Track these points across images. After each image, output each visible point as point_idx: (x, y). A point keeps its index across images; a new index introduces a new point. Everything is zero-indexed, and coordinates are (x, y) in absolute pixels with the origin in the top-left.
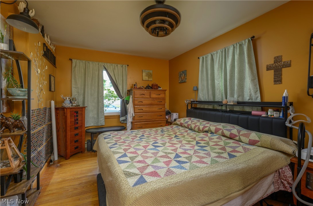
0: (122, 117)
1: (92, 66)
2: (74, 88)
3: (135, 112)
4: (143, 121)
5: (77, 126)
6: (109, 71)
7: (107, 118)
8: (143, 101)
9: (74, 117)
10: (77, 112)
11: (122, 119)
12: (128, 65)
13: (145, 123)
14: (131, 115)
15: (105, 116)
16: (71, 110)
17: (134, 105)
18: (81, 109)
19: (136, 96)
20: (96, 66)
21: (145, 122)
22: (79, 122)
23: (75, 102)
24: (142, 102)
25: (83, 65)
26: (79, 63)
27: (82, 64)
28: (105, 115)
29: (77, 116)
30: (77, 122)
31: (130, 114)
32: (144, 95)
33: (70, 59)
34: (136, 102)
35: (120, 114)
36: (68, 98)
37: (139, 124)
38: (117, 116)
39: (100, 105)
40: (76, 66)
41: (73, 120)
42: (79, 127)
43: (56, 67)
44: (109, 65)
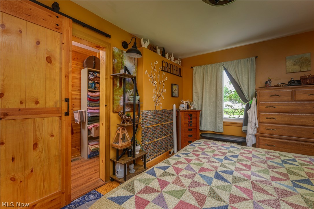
0: (244, 126)
1: (210, 68)
2: (195, 93)
3: (261, 121)
4: (279, 137)
5: (191, 128)
6: (229, 71)
7: (226, 124)
8: (277, 107)
9: (188, 120)
10: (191, 115)
11: (244, 128)
12: (257, 57)
13: (279, 141)
14: (253, 125)
15: (224, 122)
16: (185, 113)
17: (259, 111)
18: (195, 113)
19: (261, 99)
20: (214, 68)
21: (280, 139)
22: (193, 125)
23: (193, 106)
24: (274, 107)
25: (202, 70)
26: (199, 69)
27: (201, 68)
28: (224, 120)
29: (191, 119)
30: (191, 124)
31: (251, 124)
32: (278, 96)
33: (191, 67)
34: (263, 108)
35: (242, 122)
36: (185, 102)
37: (268, 140)
38: (239, 124)
39: (218, 110)
40: (196, 73)
41: (187, 122)
42: (193, 129)
43: (182, 77)
44: (229, 64)
